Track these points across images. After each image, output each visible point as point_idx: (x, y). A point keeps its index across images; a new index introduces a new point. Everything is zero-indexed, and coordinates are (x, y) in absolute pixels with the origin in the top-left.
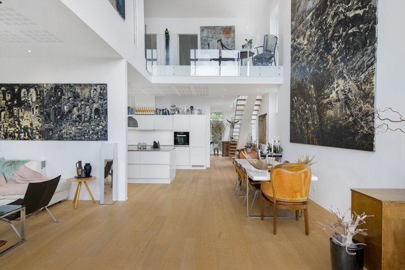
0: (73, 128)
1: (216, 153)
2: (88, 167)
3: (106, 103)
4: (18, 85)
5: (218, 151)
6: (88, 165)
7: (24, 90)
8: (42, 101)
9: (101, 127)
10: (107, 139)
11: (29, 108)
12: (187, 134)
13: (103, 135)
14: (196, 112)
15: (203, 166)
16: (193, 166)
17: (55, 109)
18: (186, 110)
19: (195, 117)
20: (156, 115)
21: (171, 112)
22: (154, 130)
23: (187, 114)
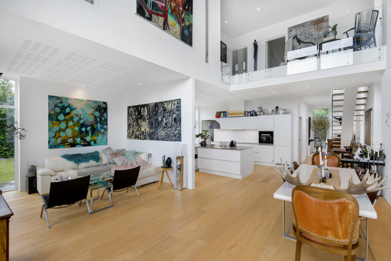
0: (163, 132)
2: (169, 160)
3: (180, 113)
4: (140, 105)
6: (169, 158)
7: (142, 109)
8: (149, 115)
9: (177, 131)
10: (180, 141)
11: (144, 120)
12: (271, 133)
13: (178, 138)
14: (281, 112)
17: (155, 119)
18: (270, 111)
19: (280, 117)
20: (244, 117)
21: (258, 113)
22: (243, 130)
23: (271, 114)
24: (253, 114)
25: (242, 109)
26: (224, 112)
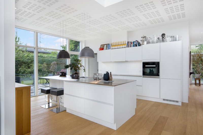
1: (198, 82)
5: (200, 81)
12: (157, 64)
14: (168, 39)
15: (177, 102)
16: (164, 100)
18: (156, 39)
20: (127, 48)
21: (141, 43)
22: (126, 61)
23: (157, 42)
24: (137, 44)
25: (125, 39)
26: (107, 44)
